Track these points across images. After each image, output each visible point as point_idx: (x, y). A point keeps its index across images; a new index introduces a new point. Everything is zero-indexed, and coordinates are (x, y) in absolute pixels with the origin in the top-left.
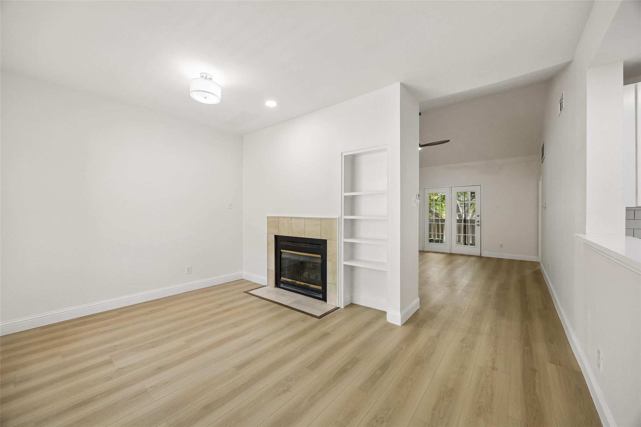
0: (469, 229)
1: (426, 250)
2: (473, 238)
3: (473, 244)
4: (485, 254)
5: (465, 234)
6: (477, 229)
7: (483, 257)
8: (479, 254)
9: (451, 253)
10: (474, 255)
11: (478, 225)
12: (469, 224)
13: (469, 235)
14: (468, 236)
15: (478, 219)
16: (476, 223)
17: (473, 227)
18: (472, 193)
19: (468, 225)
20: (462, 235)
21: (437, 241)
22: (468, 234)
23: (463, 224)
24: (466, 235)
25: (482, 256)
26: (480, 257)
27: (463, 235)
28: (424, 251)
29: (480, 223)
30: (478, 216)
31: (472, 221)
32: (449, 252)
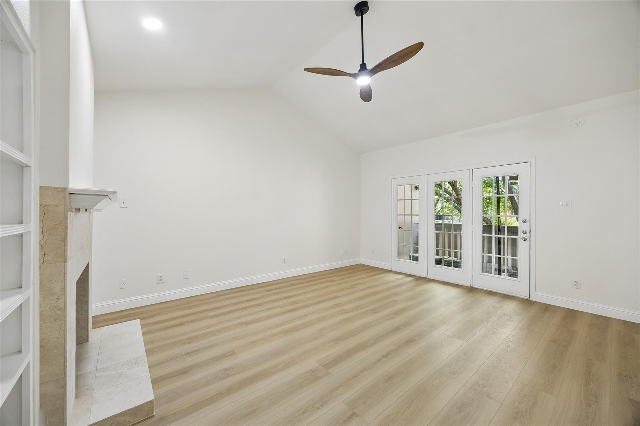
0: (506, 247)
1: (429, 276)
2: (514, 262)
3: (513, 274)
4: (538, 297)
5: (499, 254)
6: (522, 246)
7: (534, 303)
8: (525, 295)
9: (472, 287)
10: (515, 295)
11: (525, 240)
12: (506, 236)
13: (506, 257)
14: (504, 258)
15: (525, 227)
16: (520, 235)
17: (514, 242)
18: (512, 178)
19: (504, 238)
20: (494, 255)
21: (448, 264)
22: (504, 255)
23: (494, 235)
24: (502, 256)
25: (531, 299)
26: (527, 302)
27: (496, 257)
28: (426, 278)
29: (527, 235)
30: (525, 222)
31: (513, 230)
32: (467, 284)
